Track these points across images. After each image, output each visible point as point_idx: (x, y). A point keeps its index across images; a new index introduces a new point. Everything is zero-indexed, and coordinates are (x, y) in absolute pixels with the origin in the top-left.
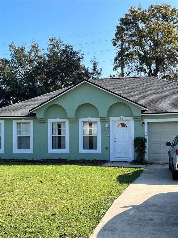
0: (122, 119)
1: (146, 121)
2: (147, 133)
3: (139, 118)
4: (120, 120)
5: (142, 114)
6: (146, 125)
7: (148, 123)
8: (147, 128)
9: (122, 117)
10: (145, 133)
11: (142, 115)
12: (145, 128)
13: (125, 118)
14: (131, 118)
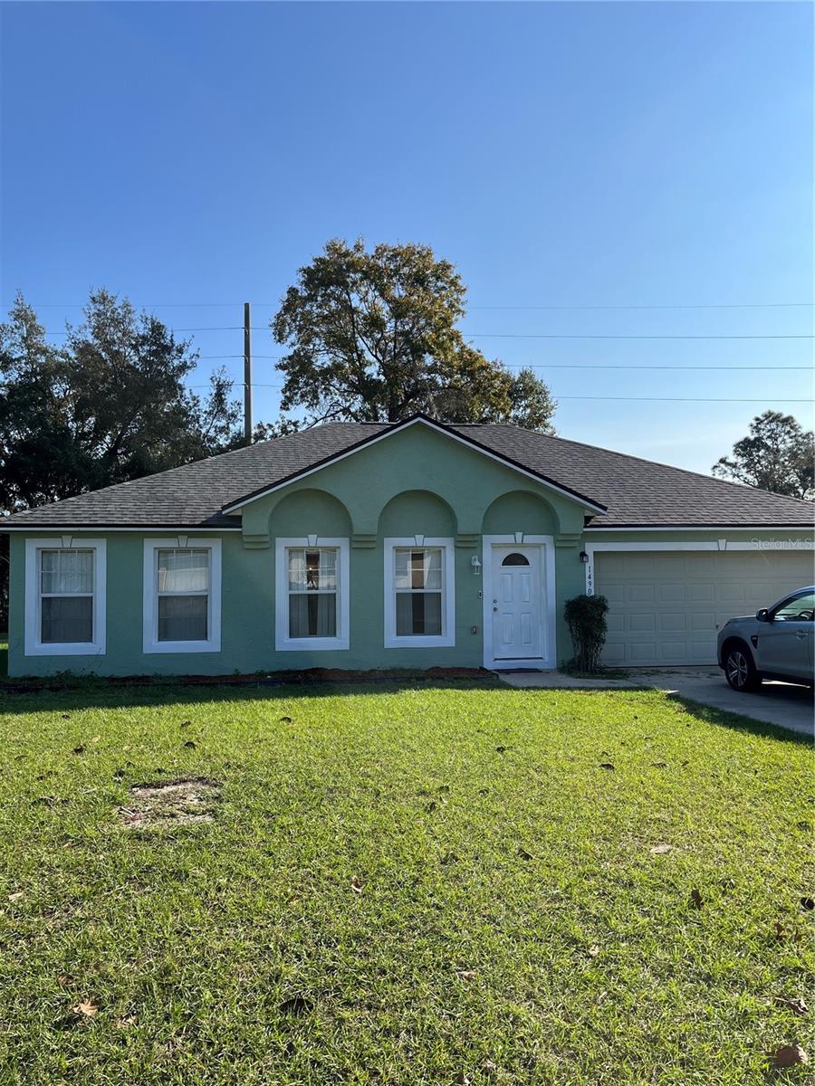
0: (519, 541)
1: (591, 548)
2: (592, 585)
3: (575, 541)
4: (515, 545)
5: (585, 527)
6: (590, 564)
7: (595, 553)
8: (592, 568)
9: (519, 535)
10: (587, 584)
11: (586, 530)
12: (587, 569)
13: (529, 539)
14: (546, 540)
